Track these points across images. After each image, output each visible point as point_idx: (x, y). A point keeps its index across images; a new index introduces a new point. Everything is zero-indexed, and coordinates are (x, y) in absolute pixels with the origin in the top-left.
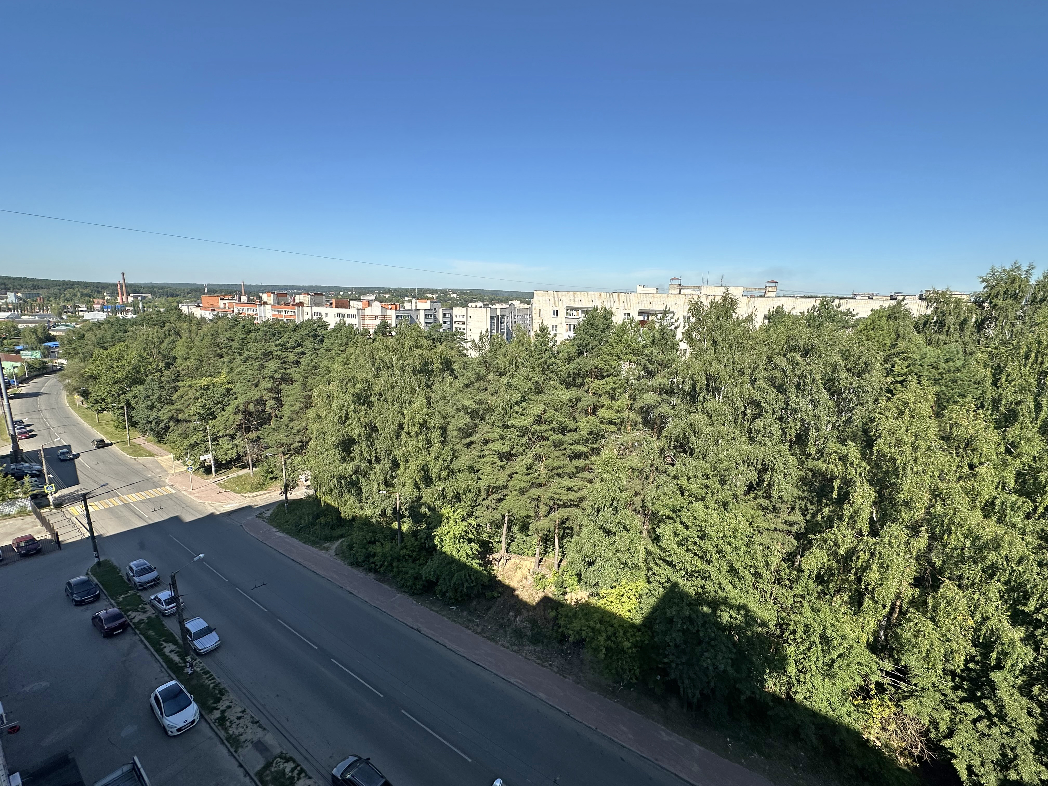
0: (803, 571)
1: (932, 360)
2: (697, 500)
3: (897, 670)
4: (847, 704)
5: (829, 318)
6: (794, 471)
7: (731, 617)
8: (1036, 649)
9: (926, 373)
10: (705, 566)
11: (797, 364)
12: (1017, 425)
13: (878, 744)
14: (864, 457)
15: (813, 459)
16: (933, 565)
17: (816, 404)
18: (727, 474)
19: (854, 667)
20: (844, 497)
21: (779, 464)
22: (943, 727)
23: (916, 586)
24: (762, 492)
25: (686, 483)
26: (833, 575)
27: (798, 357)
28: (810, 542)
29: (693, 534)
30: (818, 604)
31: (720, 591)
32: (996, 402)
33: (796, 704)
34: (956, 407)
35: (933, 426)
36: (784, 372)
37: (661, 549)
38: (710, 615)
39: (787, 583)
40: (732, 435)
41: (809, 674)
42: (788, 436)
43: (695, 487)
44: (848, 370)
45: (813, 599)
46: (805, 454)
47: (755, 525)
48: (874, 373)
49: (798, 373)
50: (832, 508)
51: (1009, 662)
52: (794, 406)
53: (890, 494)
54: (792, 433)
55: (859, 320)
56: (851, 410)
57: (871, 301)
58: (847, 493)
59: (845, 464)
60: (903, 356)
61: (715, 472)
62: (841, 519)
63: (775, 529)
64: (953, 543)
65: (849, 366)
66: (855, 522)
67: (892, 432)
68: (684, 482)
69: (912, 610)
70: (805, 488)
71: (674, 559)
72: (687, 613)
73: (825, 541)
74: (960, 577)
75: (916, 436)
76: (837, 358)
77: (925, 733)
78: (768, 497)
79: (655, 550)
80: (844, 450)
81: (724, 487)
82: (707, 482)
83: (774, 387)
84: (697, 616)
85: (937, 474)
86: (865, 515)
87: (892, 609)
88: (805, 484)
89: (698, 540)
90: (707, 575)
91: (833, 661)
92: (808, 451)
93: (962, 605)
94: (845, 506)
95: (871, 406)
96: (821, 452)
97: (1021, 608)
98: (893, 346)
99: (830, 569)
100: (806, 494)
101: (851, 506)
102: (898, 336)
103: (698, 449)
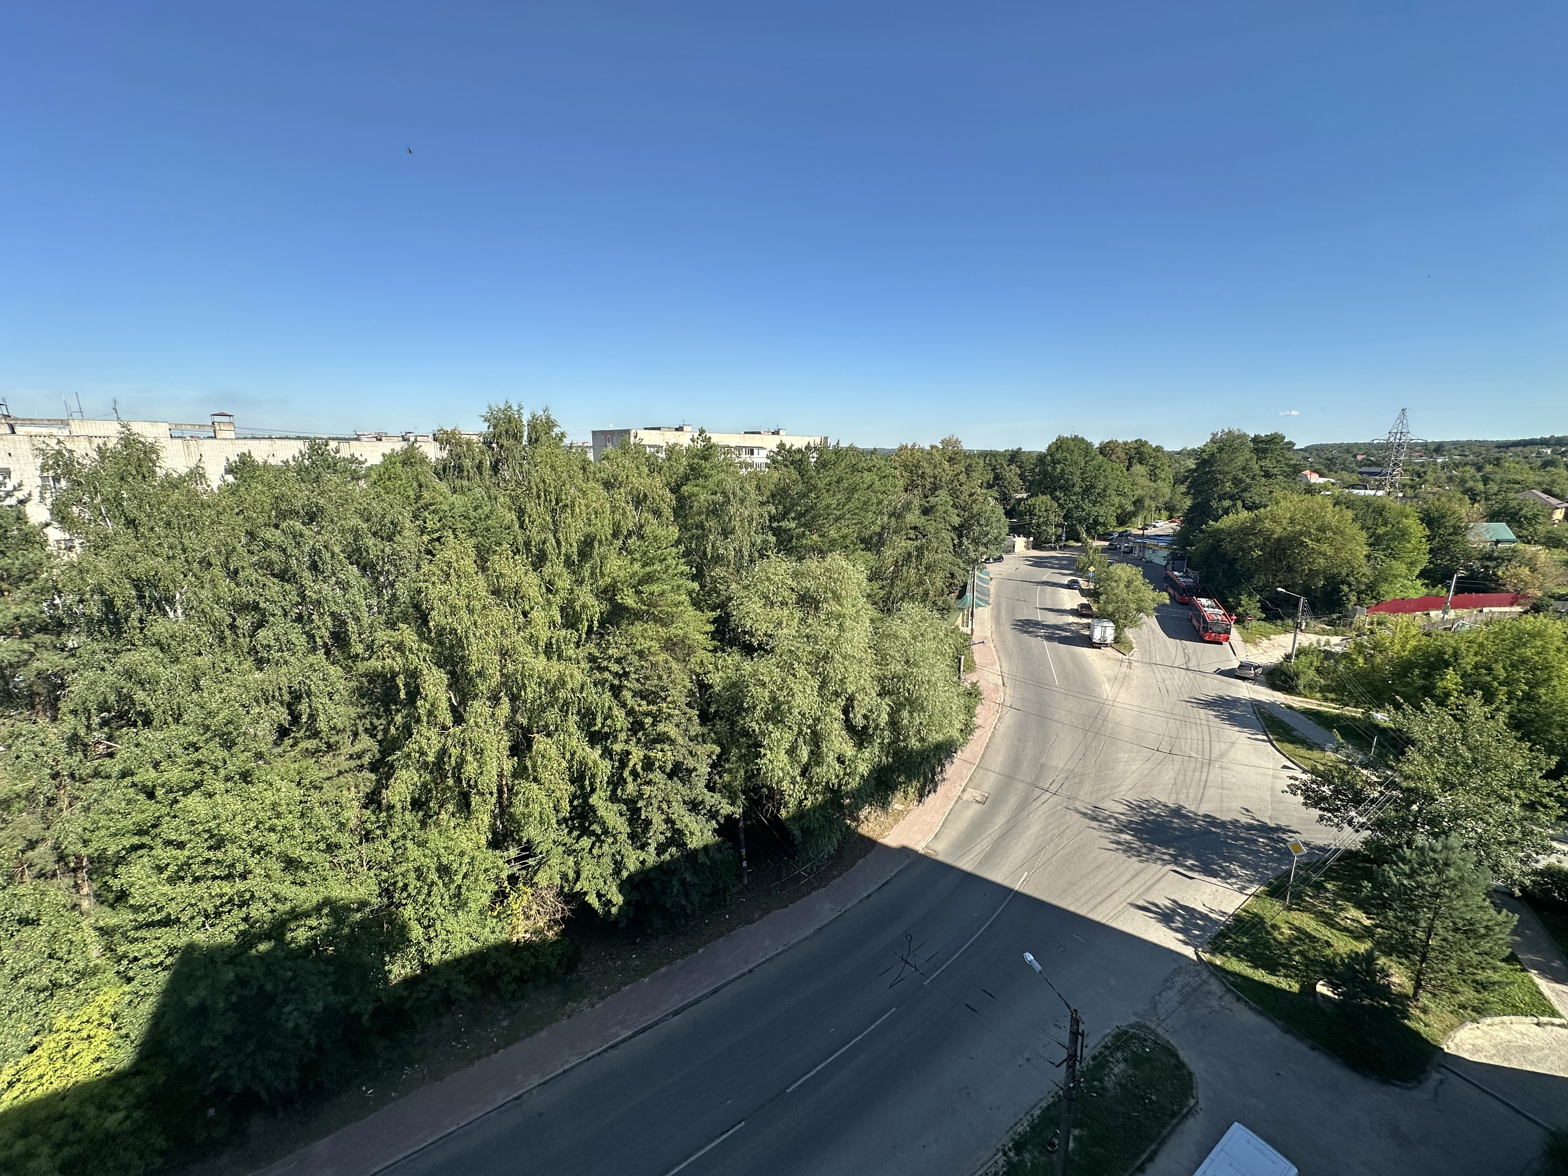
0: (393, 807)
1: (462, 509)
2: (187, 792)
3: (522, 850)
4: (488, 922)
5: (329, 468)
6: (341, 685)
7: (311, 928)
8: (611, 759)
9: (459, 525)
10: (240, 885)
11: (301, 535)
12: (549, 564)
13: (528, 936)
14: (422, 637)
15: (363, 659)
16: (522, 728)
17: (345, 586)
18: (231, 728)
19: (482, 877)
20: (414, 693)
21: (316, 684)
22: (571, 875)
23: (513, 755)
24: (303, 731)
25: (153, 774)
26: (430, 791)
27: (298, 526)
28: (392, 766)
29: (199, 849)
30: (422, 835)
31: (279, 906)
32: (527, 544)
33: (436, 968)
34: (497, 557)
35: (480, 582)
36: (284, 551)
37: (136, 909)
38: (274, 949)
39: (378, 832)
40: (223, 665)
41: (438, 922)
42: (318, 640)
43: (174, 774)
44: (375, 534)
45: (416, 832)
46: (350, 657)
47: (307, 782)
48: (406, 533)
49: (307, 549)
50: (405, 712)
51: (598, 781)
52: (314, 596)
53: (462, 669)
54: (324, 634)
55: (370, 468)
56: (392, 585)
57: (380, 443)
58: (417, 687)
59: (403, 652)
60: (432, 508)
61: (209, 734)
62: (418, 721)
63: (340, 773)
64: (531, 696)
65: (374, 529)
66: (436, 717)
67: (443, 599)
68: (148, 775)
69: (516, 782)
70: (364, 702)
71: (172, 909)
72: (231, 975)
73: (409, 755)
74: (546, 726)
75: (468, 597)
76: (355, 521)
77: (561, 893)
78: (316, 734)
79: (122, 918)
80: (396, 636)
81: (234, 750)
82: (197, 756)
83: (273, 575)
84: (252, 967)
85: (498, 632)
86: (444, 705)
87: (500, 792)
88: (362, 696)
89: (211, 854)
90: (247, 896)
91: (459, 887)
92: (353, 651)
93: (553, 752)
94: (419, 703)
95: (414, 574)
96: (369, 647)
97: (593, 729)
98: (419, 498)
99: (425, 785)
100: (367, 709)
101: (425, 700)
102: (420, 486)
103: (160, 710)
